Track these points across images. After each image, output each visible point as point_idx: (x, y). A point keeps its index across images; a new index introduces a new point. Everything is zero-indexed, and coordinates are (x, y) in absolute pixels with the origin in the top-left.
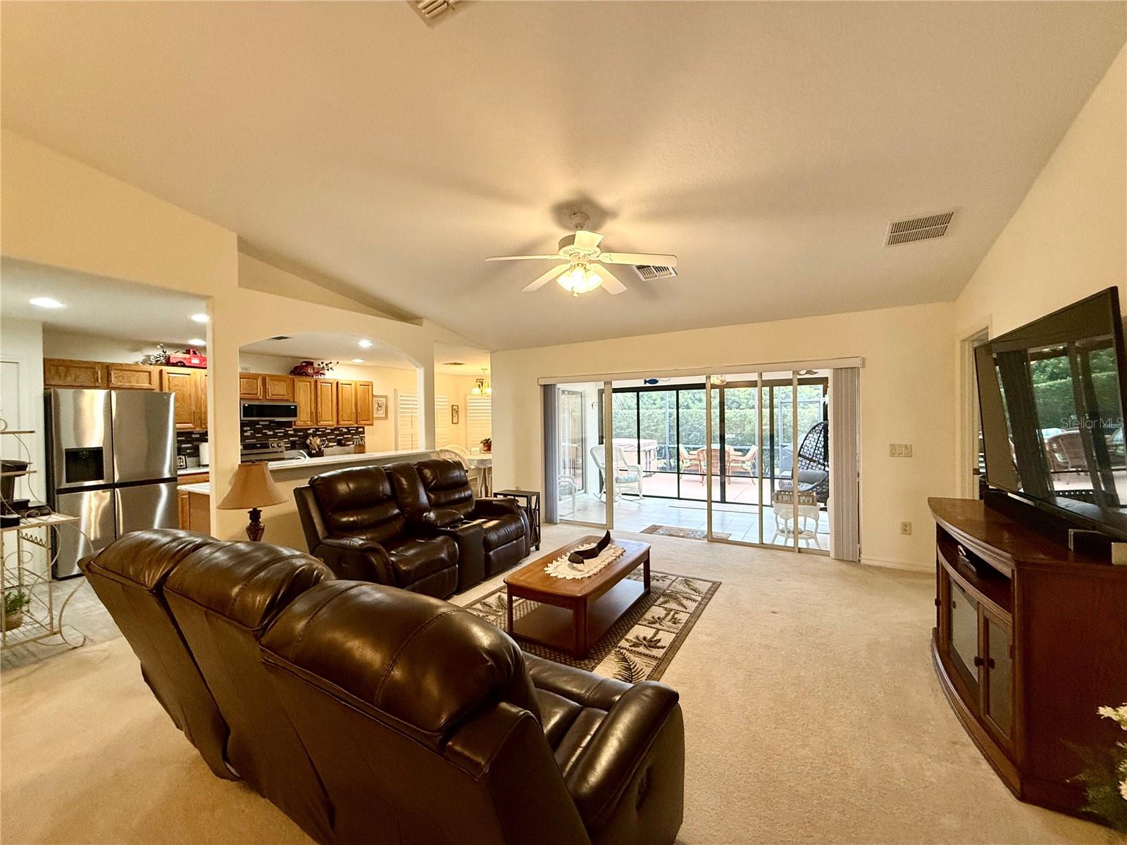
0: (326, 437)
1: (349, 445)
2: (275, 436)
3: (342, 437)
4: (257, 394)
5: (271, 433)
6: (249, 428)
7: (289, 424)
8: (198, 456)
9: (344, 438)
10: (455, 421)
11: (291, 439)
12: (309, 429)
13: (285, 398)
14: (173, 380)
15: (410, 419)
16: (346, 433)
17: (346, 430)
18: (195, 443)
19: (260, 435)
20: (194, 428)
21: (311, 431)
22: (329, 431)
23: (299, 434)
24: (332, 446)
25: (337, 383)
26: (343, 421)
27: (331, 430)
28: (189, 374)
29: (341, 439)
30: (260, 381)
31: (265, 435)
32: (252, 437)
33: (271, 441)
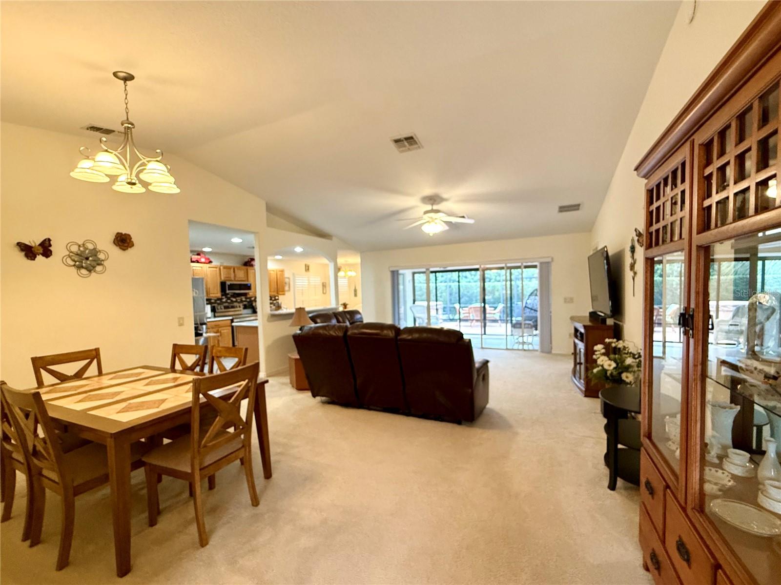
4: (232, 279)
6: (225, 298)
7: (245, 294)
10: (324, 292)
13: (244, 279)
14: (195, 270)
23: (247, 301)
30: (232, 270)
31: (232, 301)
32: (226, 302)
33: (235, 304)
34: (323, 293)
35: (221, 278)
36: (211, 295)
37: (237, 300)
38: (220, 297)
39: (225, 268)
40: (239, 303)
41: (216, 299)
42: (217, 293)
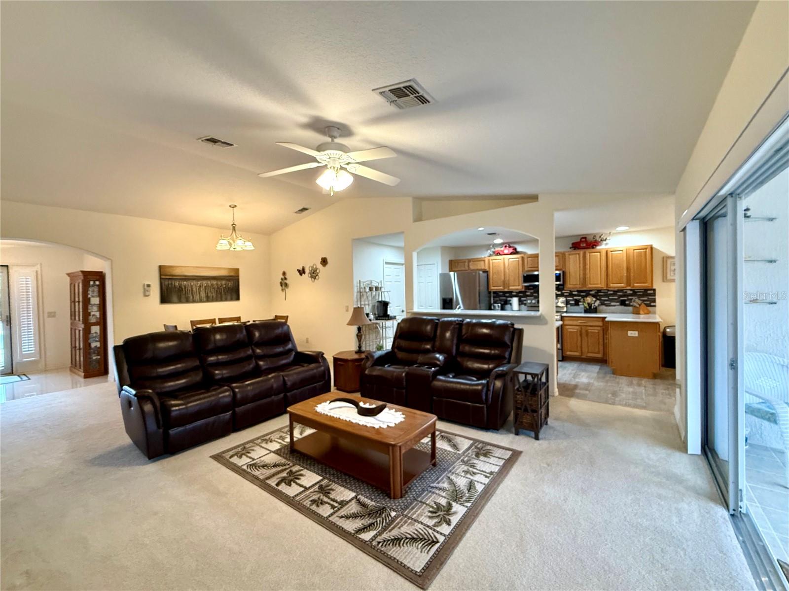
0: (608, 297)
1: (633, 306)
3: (626, 298)
4: (538, 267)
8: (511, 304)
9: (629, 299)
13: (559, 268)
14: (495, 263)
16: (631, 295)
17: (631, 292)
22: (612, 292)
24: (615, 306)
25: (607, 251)
26: (612, 283)
29: (625, 300)
36: (511, 288)
38: (523, 290)
39: (529, 257)
41: (518, 291)
42: (519, 286)
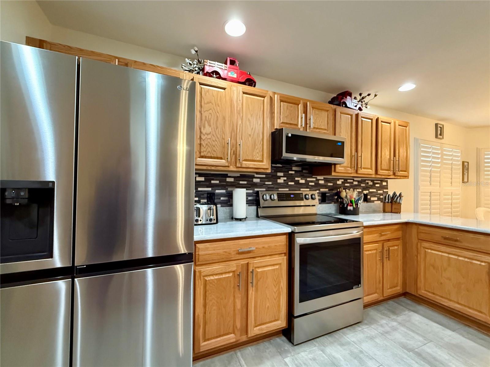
1: (373, 201)
2: (306, 185)
4: (297, 125)
5: (302, 181)
6: (281, 174)
7: (327, 168)
8: (231, 205)
9: (370, 192)
10: (466, 180)
11: (321, 190)
12: (338, 179)
14: (205, 94)
15: (429, 174)
16: (371, 187)
18: (229, 189)
19: (293, 183)
20: (228, 167)
21: (339, 182)
23: (329, 184)
25: (377, 120)
26: (382, 169)
27: (358, 181)
28: (224, 89)
29: (367, 195)
30: (301, 107)
31: (297, 182)
32: (285, 185)
33: (304, 191)
34: (463, 182)
35: (272, 124)
37: (307, 182)
38: (271, 171)
39: (284, 100)
40: (312, 188)
41: (260, 175)
42: (262, 161)
